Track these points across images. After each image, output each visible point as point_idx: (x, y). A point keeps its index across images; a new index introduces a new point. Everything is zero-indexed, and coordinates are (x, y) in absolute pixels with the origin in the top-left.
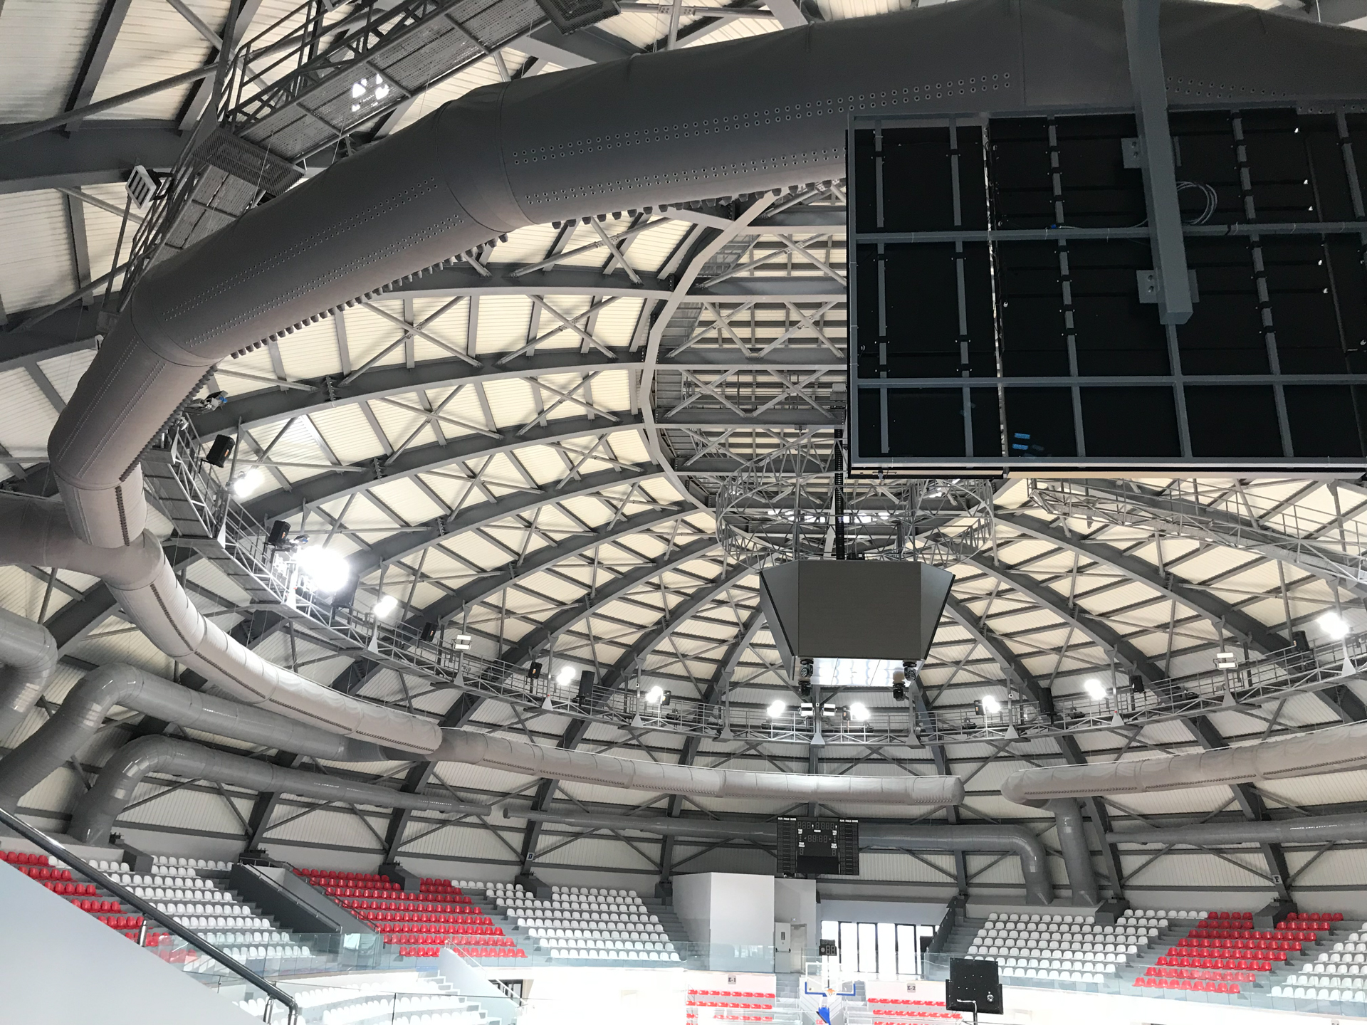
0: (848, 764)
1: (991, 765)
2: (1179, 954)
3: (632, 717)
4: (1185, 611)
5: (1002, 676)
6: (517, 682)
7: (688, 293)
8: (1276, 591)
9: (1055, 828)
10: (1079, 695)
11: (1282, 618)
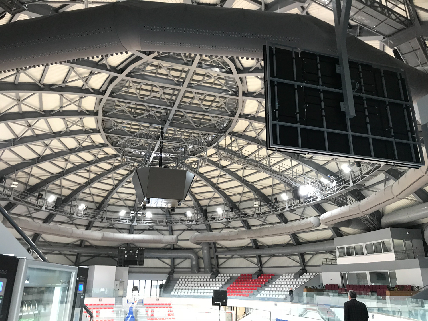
0: (142, 231)
1: (185, 232)
2: (233, 286)
3: (73, 214)
4: (246, 190)
5: (193, 205)
6: (32, 200)
7: (126, 76)
8: (270, 186)
9: (202, 251)
10: (215, 212)
11: (270, 194)
